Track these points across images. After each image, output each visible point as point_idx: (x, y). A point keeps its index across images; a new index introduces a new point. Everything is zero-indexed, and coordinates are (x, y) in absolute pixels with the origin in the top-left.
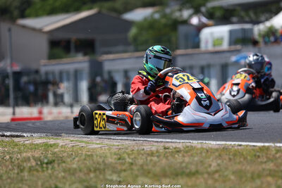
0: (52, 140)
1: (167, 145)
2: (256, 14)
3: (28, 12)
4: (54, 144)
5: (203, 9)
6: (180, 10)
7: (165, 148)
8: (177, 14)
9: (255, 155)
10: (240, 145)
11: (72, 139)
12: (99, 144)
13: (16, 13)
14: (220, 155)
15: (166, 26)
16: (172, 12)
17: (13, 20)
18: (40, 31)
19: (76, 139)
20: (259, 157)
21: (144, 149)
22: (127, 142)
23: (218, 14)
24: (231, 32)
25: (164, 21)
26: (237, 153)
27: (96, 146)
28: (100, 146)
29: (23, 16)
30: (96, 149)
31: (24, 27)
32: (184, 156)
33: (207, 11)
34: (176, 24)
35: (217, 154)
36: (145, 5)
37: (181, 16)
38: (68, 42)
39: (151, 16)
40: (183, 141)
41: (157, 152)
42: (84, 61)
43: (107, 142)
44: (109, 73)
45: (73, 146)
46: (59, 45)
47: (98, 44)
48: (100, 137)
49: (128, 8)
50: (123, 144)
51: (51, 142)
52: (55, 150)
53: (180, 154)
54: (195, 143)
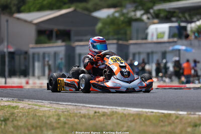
0: (15, 103)
1: (97, 110)
2: (190, 15)
3: (23, 8)
4: (16, 106)
5: (151, 11)
7: (95, 112)
8: (132, 14)
9: (159, 120)
10: (152, 112)
11: (30, 103)
12: (49, 107)
13: (14, 9)
14: (134, 119)
15: (123, 22)
16: (128, 13)
17: (11, 14)
18: (30, 22)
19: (34, 103)
20: (162, 121)
21: (80, 113)
22: (70, 107)
23: (162, 15)
25: (122, 18)
26: (147, 118)
27: (46, 109)
28: (49, 109)
29: (19, 11)
30: (45, 111)
31: (18, 19)
32: (107, 119)
33: (154, 13)
34: (130, 21)
35: (132, 118)
36: (109, 7)
37: (135, 15)
38: (51, 32)
39: (113, 14)
40: (111, 107)
41: (89, 115)
42: (62, 46)
43: (55, 106)
44: (80, 55)
45: (29, 108)
46: (45, 33)
47: (72, 34)
48: (51, 102)
49: (97, 8)
50: (66, 109)
51: (14, 104)
52: (16, 111)
53: (105, 117)
54: (120, 109)
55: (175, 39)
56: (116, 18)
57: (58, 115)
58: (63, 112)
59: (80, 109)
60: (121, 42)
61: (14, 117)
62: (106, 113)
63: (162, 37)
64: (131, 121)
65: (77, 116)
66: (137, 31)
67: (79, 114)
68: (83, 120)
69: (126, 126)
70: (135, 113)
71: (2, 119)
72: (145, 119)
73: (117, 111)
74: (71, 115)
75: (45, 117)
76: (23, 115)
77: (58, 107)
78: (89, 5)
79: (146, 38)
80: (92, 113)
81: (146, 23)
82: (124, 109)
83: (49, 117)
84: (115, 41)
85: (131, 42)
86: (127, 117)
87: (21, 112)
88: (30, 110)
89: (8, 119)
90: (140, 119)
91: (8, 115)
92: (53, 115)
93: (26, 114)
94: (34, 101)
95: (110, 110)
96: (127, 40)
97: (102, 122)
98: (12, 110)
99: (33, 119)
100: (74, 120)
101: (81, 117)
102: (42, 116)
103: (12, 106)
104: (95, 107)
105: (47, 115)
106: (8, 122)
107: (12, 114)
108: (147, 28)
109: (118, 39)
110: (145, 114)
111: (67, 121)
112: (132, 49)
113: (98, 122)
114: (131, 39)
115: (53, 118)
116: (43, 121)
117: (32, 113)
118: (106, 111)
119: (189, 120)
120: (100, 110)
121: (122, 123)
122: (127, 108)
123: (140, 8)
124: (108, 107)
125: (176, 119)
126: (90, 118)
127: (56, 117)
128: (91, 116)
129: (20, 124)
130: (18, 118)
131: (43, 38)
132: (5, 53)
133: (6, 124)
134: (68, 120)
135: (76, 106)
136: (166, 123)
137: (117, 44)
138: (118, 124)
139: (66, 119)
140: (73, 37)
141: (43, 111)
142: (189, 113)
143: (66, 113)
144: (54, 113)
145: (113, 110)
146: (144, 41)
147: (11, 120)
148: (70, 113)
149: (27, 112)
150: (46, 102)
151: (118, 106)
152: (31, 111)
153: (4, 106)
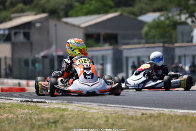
1: (144, 112)
3: (70, 13)
4: (65, 109)
6: (179, 15)
7: (143, 114)
8: (177, 17)
11: (79, 105)
12: (97, 109)
13: (62, 13)
14: (181, 120)
15: (169, 25)
16: (173, 17)
17: (59, 18)
18: (78, 27)
19: (83, 105)
21: (128, 115)
22: (118, 109)
25: (167, 22)
26: (194, 119)
27: (95, 111)
28: (97, 111)
29: (67, 16)
30: (94, 113)
31: (66, 23)
32: (154, 120)
34: (175, 25)
35: (179, 119)
36: (155, 11)
37: (180, 19)
38: (99, 35)
39: (159, 18)
40: (158, 109)
41: (136, 117)
42: (109, 50)
43: (103, 108)
44: (127, 58)
45: (78, 111)
46: (92, 37)
47: (119, 37)
48: (100, 104)
49: (143, 12)
50: (114, 110)
51: (64, 107)
52: (65, 113)
53: (152, 119)
54: (167, 111)
56: (162, 22)
57: (107, 117)
58: (111, 114)
59: (128, 111)
60: (166, 45)
61: (64, 119)
62: (153, 114)
64: (178, 123)
65: (124, 118)
66: (182, 34)
67: (126, 116)
68: (131, 121)
69: (173, 127)
70: (181, 114)
71: (52, 121)
72: (192, 120)
73: (164, 112)
74: (119, 117)
75: (94, 119)
76: (72, 117)
77: (106, 109)
78: (135, 9)
79: (191, 41)
80: (139, 114)
81: (191, 26)
82: (171, 111)
83: (98, 119)
84: (161, 45)
85: (176, 45)
86: (174, 118)
87: (70, 114)
88: (79, 112)
89: (58, 121)
90: (186, 120)
91: (57, 117)
92: (102, 117)
93: (76, 116)
94: (83, 103)
95: (156, 111)
96: (173, 43)
97: (149, 123)
98: (62, 113)
99: (82, 121)
100: (122, 121)
101: (129, 119)
102: (91, 118)
103: (62, 108)
104: (143, 109)
105: (96, 117)
106: (58, 124)
107: (62, 116)
108: (192, 31)
109: (164, 43)
110: (191, 115)
111: (115, 123)
112: (178, 52)
113: (146, 123)
114: (176, 42)
115: (102, 120)
116: (92, 122)
117: (82, 115)
118: (153, 112)
120: (148, 112)
121: (169, 124)
122: (173, 110)
123: (185, 11)
124: (155, 109)
126: (137, 120)
127: (104, 119)
128: (139, 118)
129: (70, 125)
130: (67, 120)
131: (91, 41)
132: (53, 56)
133: (56, 126)
134: (116, 121)
135: (123, 107)
137: (164, 47)
138: (165, 125)
139: (114, 120)
140: (120, 41)
141: (92, 113)
143: (114, 115)
144: (102, 115)
145: (160, 112)
146: (189, 44)
147: (60, 122)
148: (118, 115)
149: (77, 114)
150: (95, 104)
151: (165, 108)
152: (80, 114)
153: (54, 109)
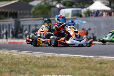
1: (45, 55)
2: (83, 4)
8: (51, 3)
10: (75, 56)
15: (46, 8)
16: (48, 3)
20: (82, 61)
21: (35, 57)
22: (29, 53)
24: (72, 11)
25: (45, 6)
26: (73, 59)
27: (16, 54)
28: (17, 54)
32: (51, 60)
33: (63, 2)
34: (50, 7)
35: (65, 59)
37: (53, 4)
39: (41, 3)
41: (41, 57)
43: (20, 53)
45: (6, 54)
46: (3, 14)
48: (18, 51)
50: (27, 54)
55: (75, 17)
56: (42, 6)
59: (35, 55)
62: (50, 57)
63: (68, 16)
66: (54, 12)
70: (65, 56)
73: (55, 55)
86: (62, 59)
87: (2, 56)
95: (51, 55)
109: (44, 17)
114: (51, 17)
119: (97, 60)
124: (49, 54)
125: (89, 60)
135: (31, 53)
136: (84, 62)
137: (43, 20)
142: (95, 57)
150: (15, 51)
